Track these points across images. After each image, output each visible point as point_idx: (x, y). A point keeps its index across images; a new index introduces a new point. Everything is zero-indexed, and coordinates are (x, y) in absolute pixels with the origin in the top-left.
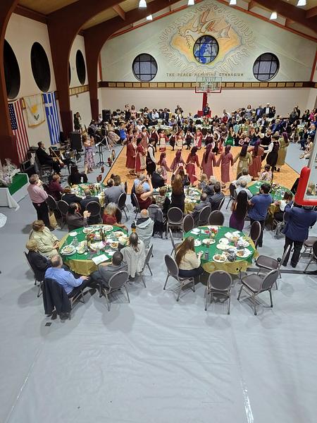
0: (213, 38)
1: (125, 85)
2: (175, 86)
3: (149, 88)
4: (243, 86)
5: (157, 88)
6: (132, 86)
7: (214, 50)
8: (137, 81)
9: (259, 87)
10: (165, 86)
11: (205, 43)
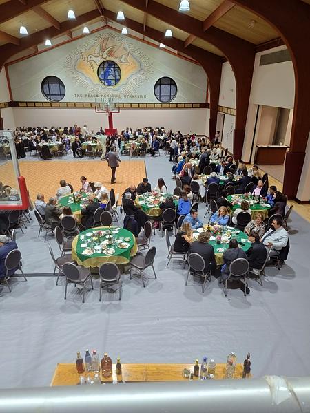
0: (115, 64)
1: (34, 105)
2: (83, 106)
3: (59, 107)
4: (147, 106)
5: (67, 107)
6: (42, 105)
7: (117, 74)
8: (47, 101)
9: (162, 108)
10: (75, 106)
11: (108, 68)
